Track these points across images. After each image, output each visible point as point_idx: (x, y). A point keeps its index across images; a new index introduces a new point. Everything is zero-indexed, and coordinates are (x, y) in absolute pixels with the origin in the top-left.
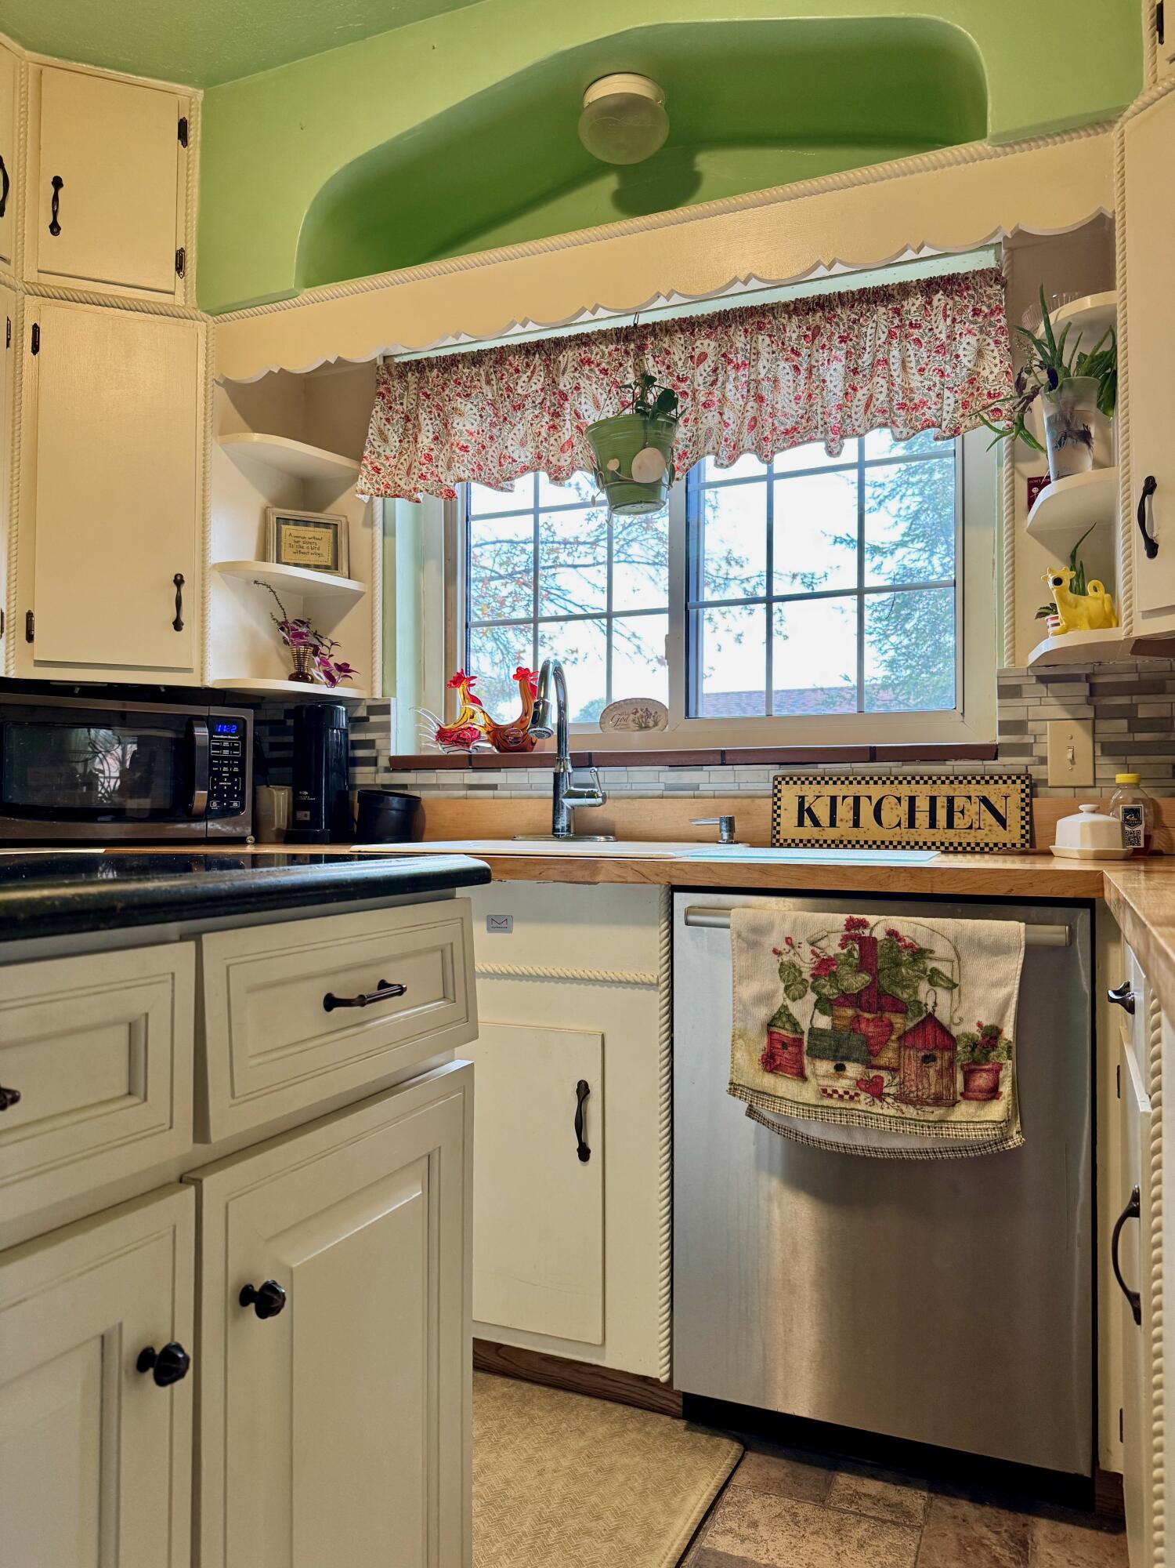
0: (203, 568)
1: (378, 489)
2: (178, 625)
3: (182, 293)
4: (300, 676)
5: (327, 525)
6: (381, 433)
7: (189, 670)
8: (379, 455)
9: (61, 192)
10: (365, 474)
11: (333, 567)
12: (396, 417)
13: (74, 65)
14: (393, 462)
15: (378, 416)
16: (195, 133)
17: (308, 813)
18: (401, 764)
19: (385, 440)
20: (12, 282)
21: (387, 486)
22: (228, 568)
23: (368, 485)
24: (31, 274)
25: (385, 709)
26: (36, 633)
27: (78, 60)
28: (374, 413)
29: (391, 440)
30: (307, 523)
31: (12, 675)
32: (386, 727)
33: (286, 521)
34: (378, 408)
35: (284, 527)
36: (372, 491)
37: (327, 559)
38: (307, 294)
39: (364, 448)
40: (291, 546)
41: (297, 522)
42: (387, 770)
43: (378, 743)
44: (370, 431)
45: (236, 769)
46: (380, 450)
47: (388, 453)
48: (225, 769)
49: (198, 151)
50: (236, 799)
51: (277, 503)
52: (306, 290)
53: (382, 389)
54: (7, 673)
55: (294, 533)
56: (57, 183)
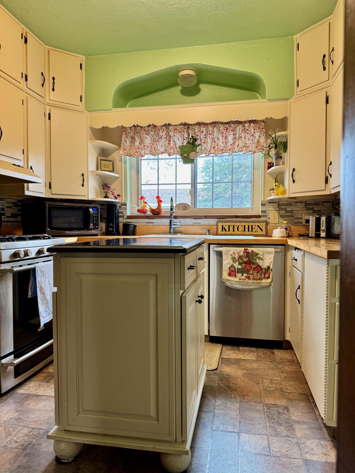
0: (88, 172)
1: (125, 154)
2: (83, 185)
3: (82, 106)
4: (106, 197)
5: (111, 161)
6: (125, 140)
7: (85, 196)
8: (125, 146)
9: (55, 80)
10: (122, 150)
11: (113, 171)
12: (129, 137)
13: (56, 49)
14: (129, 148)
15: (124, 136)
16: (84, 67)
17: (112, 229)
18: (129, 217)
19: (126, 142)
20: (44, 102)
21: (128, 153)
22: (92, 172)
23: (123, 153)
24: (48, 101)
25: (125, 205)
26: (52, 187)
27: (57, 48)
28: (123, 135)
29: (127, 142)
30: (106, 160)
31: (47, 197)
32: (126, 209)
33: (102, 160)
34: (124, 134)
35: (101, 161)
36: (124, 154)
37: (111, 169)
38: (114, 110)
39: (121, 144)
40: (103, 166)
41: (104, 160)
42: (126, 219)
43: (124, 212)
44: (122, 140)
45: (97, 219)
46: (125, 144)
47: (127, 145)
48: (95, 219)
49: (84, 72)
50: (97, 226)
51: (99, 155)
52: (114, 109)
53: (124, 130)
54: (46, 196)
55: (104, 163)
56: (54, 78)
